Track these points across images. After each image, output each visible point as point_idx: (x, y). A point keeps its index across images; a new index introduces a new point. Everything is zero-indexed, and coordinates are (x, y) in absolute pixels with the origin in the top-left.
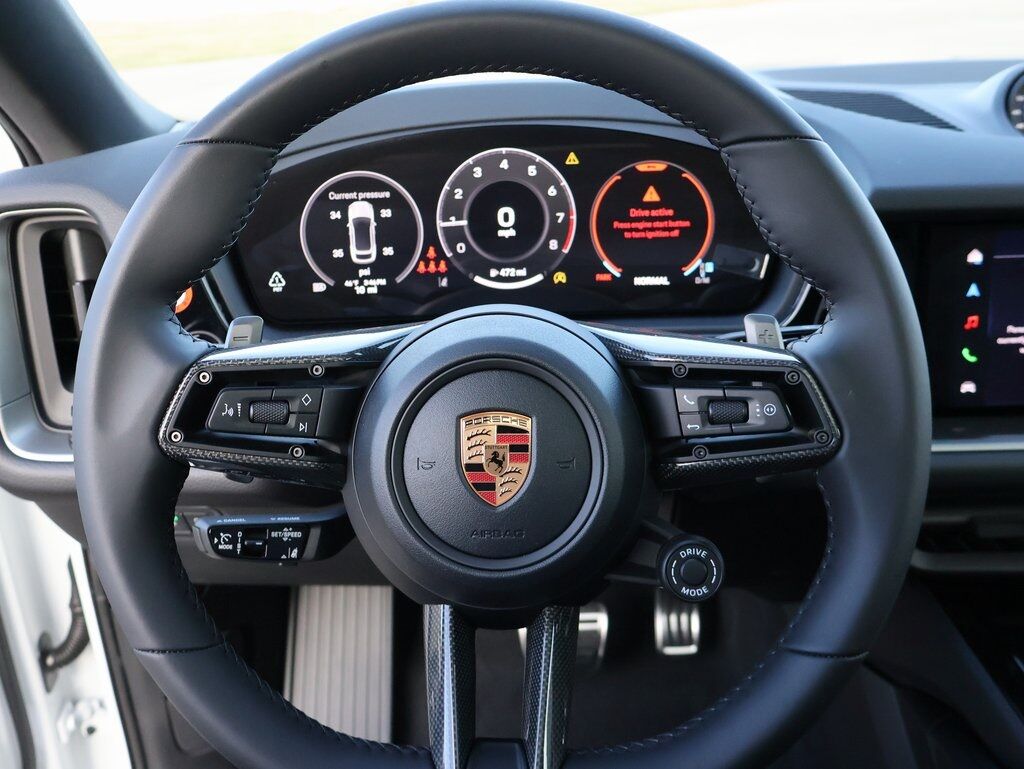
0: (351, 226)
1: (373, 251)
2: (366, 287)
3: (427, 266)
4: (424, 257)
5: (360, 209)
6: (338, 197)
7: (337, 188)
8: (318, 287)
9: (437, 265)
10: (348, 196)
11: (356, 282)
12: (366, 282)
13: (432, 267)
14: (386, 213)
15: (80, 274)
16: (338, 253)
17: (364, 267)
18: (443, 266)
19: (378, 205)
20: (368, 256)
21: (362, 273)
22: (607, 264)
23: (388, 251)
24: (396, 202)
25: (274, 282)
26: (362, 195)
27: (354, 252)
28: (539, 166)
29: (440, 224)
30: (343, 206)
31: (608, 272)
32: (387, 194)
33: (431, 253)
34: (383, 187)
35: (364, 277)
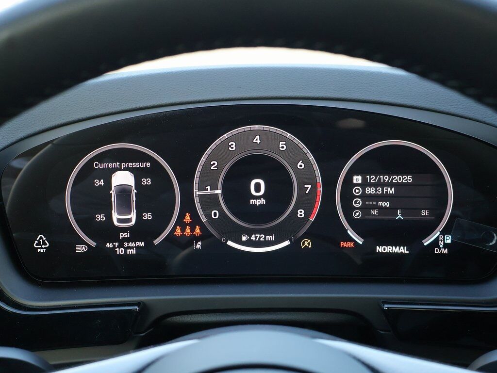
0: (113, 192)
1: (133, 216)
2: (126, 249)
3: (183, 230)
4: (180, 222)
5: (123, 178)
6: (101, 166)
7: (100, 158)
8: (81, 249)
9: (193, 230)
10: (110, 165)
11: (116, 244)
12: (126, 245)
13: (188, 231)
14: (147, 181)
16: (101, 217)
17: (124, 230)
18: (198, 231)
19: (138, 174)
20: (129, 220)
21: (123, 235)
22: (351, 233)
23: (147, 216)
24: (156, 171)
25: (38, 244)
26: (124, 165)
27: (115, 216)
28: (288, 142)
29: (197, 192)
30: (107, 175)
31: (352, 240)
32: (148, 164)
33: (188, 218)
34: (145, 157)
35: (125, 240)
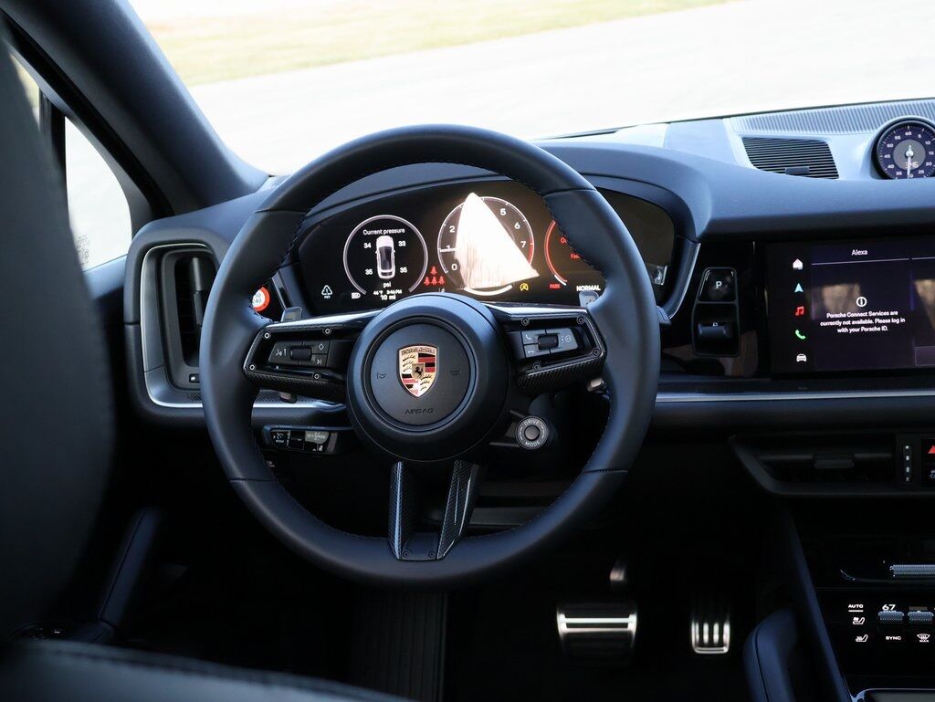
0: (378, 252)
1: (393, 270)
2: (388, 296)
3: (431, 280)
4: (428, 274)
5: (385, 241)
6: (370, 233)
7: (369, 227)
8: (355, 296)
9: (438, 280)
10: (376, 232)
11: (381, 292)
12: (388, 292)
13: (434, 281)
14: (402, 244)
15: (198, 288)
16: (369, 272)
17: (387, 281)
18: (442, 281)
19: (396, 238)
20: (390, 274)
21: (386, 285)
22: (557, 277)
23: (404, 270)
24: (409, 235)
25: (325, 292)
26: (385, 232)
27: (380, 270)
28: (508, 209)
29: (440, 250)
30: (373, 239)
31: (558, 282)
32: (403, 231)
33: (434, 271)
34: (400, 225)
35: (387, 288)
